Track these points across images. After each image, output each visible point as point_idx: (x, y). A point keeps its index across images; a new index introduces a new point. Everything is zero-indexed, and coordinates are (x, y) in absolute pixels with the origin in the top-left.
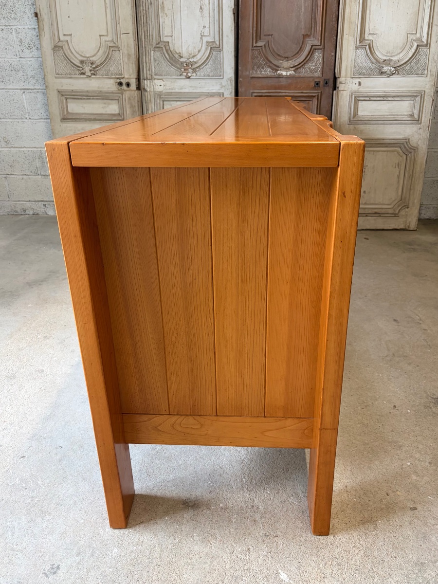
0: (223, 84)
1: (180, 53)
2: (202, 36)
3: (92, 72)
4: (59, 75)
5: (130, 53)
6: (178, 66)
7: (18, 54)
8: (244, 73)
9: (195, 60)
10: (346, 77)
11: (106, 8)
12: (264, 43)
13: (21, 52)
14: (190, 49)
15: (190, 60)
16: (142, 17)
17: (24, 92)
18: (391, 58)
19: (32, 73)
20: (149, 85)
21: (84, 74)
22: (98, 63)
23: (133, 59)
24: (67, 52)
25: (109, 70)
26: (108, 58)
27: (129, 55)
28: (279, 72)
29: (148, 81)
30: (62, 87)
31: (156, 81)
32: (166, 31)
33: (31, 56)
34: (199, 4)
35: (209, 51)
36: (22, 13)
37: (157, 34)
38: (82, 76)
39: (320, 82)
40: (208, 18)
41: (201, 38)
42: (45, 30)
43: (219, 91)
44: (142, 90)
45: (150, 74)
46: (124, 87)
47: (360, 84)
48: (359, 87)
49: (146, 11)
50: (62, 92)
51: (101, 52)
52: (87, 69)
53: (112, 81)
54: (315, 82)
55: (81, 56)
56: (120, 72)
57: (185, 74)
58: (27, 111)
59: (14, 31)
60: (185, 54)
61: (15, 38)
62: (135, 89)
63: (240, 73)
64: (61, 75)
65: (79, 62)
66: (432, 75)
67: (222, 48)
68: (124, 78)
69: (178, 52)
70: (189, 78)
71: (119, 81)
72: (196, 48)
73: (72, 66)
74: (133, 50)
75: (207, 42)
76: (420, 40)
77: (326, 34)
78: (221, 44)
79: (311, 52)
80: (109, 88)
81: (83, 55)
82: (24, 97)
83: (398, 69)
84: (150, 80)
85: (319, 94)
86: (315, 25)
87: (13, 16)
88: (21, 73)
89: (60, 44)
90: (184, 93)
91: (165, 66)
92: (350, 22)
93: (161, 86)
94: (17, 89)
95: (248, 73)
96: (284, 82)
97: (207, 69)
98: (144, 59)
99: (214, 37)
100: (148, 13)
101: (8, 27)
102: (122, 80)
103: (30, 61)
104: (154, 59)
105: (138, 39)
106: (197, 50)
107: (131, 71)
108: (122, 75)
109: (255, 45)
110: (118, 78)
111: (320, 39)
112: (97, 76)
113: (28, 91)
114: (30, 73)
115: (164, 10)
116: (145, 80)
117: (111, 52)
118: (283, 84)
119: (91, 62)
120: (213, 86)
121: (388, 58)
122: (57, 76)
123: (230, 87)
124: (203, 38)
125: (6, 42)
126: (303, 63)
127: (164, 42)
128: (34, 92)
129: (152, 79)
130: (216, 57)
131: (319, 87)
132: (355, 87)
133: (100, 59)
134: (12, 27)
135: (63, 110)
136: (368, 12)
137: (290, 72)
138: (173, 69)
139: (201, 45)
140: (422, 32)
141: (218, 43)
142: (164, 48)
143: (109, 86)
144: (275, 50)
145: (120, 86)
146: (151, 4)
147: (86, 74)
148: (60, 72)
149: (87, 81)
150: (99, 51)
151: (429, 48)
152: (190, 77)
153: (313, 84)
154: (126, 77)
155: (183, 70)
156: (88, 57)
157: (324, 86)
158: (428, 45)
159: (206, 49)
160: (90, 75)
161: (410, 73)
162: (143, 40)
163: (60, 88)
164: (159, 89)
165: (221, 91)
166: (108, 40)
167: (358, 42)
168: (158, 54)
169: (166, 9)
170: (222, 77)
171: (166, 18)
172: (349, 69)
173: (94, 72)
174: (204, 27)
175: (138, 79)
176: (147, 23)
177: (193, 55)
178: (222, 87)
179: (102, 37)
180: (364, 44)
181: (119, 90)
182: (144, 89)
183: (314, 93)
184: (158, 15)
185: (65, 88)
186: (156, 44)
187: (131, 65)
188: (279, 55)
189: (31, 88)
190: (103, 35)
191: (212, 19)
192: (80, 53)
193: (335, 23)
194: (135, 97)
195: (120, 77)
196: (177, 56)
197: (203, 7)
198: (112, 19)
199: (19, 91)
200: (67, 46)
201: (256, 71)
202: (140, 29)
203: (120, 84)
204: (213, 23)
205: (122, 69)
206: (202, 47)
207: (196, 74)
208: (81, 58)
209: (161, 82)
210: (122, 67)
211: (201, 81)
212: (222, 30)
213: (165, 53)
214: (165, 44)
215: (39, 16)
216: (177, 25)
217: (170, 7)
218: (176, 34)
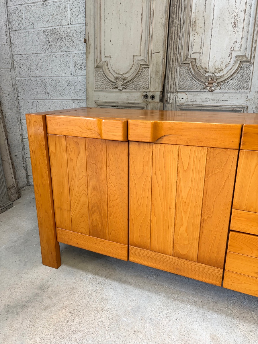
0: (249, 98)
1: (206, 68)
2: (232, 51)
3: (123, 87)
4: (97, 89)
5: (158, 70)
6: (203, 80)
7: (72, 74)
9: (221, 74)
11: (142, 30)
13: (75, 72)
14: (217, 64)
15: (216, 74)
16: (173, 37)
17: (74, 102)
19: (81, 88)
20: (171, 98)
21: (116, 88)
22: (129, 79)
23: (160, 75)
24: (106, 71)
25: (138, 84)
26: (138, 75)
27: (157, 72)
29: (171, 94)
30: (99, 98)
31: (179, 94)
32: (195, 48)
33: (81, 74)
34: (233, 20)
35: (237, 66)
36: (78, 41)
37: (186, 51)
38: (115, 90)
40: (241, 33)
41: (231, 53)
42: (91, 52)
43: (243, 105)
44: (165, 102)
45: (173, 88)
46: (149, 99)
49: (177, 30)
50: (98, 102)
51: (133, 70)
52: (120, 84)
53: (139, 94)
55: (117, 73)
56: (147, 86)
57: (208, 88)
59: (71, 56)
60: (211, 69)
61: (72, 61)
62: (159, 101)
64: (99, 89)
65: (114, 78)
67: (254, 61)
68: (150, 91)
69: (204, 67)
70: (212, 91)
71: (145, 94)
72: (224, 63)
73: (108, 82)
74: (161, 67)
75: (237, 57)
78: (252, 57)
80: (136, 100)
82: (74, 105)
84: (173, 93)
87: (71, 44)
88: (73, 88)
89: (101, 64)
90: (205, 105)
91: (189, 81)
93: (183, 98)
94: (70, 99)
97: (233, 83)
98: (170, 74)
99: (245, 52)
100: (179, 33)
101: (68, 53)
102: (147, 94)
103: (80, 79)
104: (180, 74)
105: (167, 57)
106: (224, 65)
107: (157, 85)
110: (144, 92)
112: (127, 90)
113: (77, 101)
114: (80, 88)
115: (195, 28)
116: (168, 93)
117: (141, 69)
119: (124, 78)
120: (236, 100)
122: (96, 90)
123: (257, 101)
124: (233, 53)
125: (66, 64)
127: (191, 58)
128: (81, 102)
129: (175, 92)
130: (245, 71)
133: (132, 76)
134: (70, 53)
138: (196, 84)
139: (229, 59)
141: (249, 57)
142: (190, 64)
143: (136, 98)
145: (146, 99)
146: (184, 24)
147: (119, 88)
148: (99, 86)
149: (119, 94)
150: (131, 68)
152: (214, 90)
154: (152, 90)
155: (207, 84)
156: (122, 74)
159: (235, 63)
160: (121, 89)
162: (172, 57)
163: (97, 100)
164: (180, 101)
165: (245, 105)
166: (140, 59)
168: (184, 70)
169: (197, 27)
170: (249, 91)
171: (196, 36)
173: (125, 86)
174: (236, 42)
175: (163, 93)
176: (177, 42)
177: (219, 69)
178: (247, 101)
179: (135, 57)
181: (144, 101)
182: (167, 101)
184: (189, 34)
185: (101, 99)
186: (184, 61)
187: (157, 80)
189: (79, 99)
190: (136, 56)
191: (245, 33)
192: (116, 71)
194: (158, 108)
195: (147, 90)
196: (202, 71)
197: (236, 22)
198: (146, 41)
199: (71, 101)
200: (106, 66)
202: (169, 48)
203: (146, 96)
204: (245, 37)
205: (149, 84)
206: (230, 61)
207: (221, 88)
208: (116, 75)
209: (183, 95)
210: (150, 82)
211: (224, 95)
212: (256, 43)
213: (191, 68)
214: (192, 60)
215: (87, 42)
216: (207, 42)
217: (202, 25)
218: (205, 50)
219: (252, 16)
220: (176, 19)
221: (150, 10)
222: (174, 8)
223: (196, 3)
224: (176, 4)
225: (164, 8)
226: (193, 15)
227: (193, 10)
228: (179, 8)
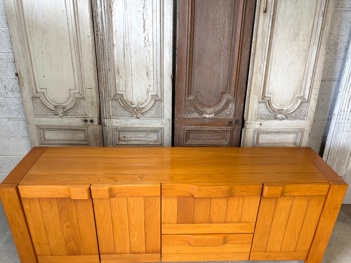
0: (164, 122)
1: (131, 102)
2: (148, 91)
5: (93, 101)
6: (131, 111)
7: (3, 95)
8: (179, 116)
9: (143, 106)
10: (251, 120)
11: (74, 71)
12: (193, 97)
13: (5, 94)
14: (139, 99)
15: (139, 106)
16: (102, 79)
17: (9, 120)
18: (283, 109)
20: (108, 122)
21: (58, 115)
22: (68, 107)
23: (96, 105)
24: (44, 101)
25: (77, 112)
26: (76, 105)
27: (92, 103)
28: (203, 115)
29: (107, 120)
30: (40, 123)
31: (113, 120)
32: (121, 89)
33: (14, 96)
34: (146, 71)
35: (153, 102)
36: (5, 68)
37: (114, 90)
38: (56, 116)
39: (232, 121)
40: (153, 80)
41: (148, 93)
42: (24, 85)
43: (160, 127)
44: (103, 124)
45: (108, 115)
46: (89, 123)
47: (261, 124)
48: (260, 126)
49: (105, 74)
50: (40, 127)
51: (70, 100)
52: (60, 112)
54: (229, 121)
56: (85, 113)
57: (136, 116)
58: (11, 132)
60: (135, 101)
62: (97, 124)
63: (176, 115)
64: (39, 115)
65: (53, 107)
66: (310, 119)
67: (163, 100)
68: (89, 117)
70: (139, 118)
71: (84, 119)
72: (144, 99)
73: (48, 110)
74: (95, 100)
75: (152, 95)
76: (302, 97)
77: (238, 92)
78: (162, 97)
79: (227, 104)
80: (77, 123)
81: (56, 102)
82: (9, 123)
83: (287, 116)
85: (232, 129)
86: (230, 86)
88: (6, 108)
89: (38, 95)
90: (135, 127)
91: (120, 110)
92: (256, 86)
93: (117, 122)
94: (3, 118)
95: (181, 115)
96: (207, 122)
97: (152, 113)
98: (104, 105)
99: (157, 93)
100: (106, 76)
102: (87, 119)
103: (13, 100)
104: (112, 106)
105: (99, 92)
107: (94, 112)
108: (87, 115)
109: (187, 99)
110: (84, 118)
111: (233, 95)
112: (68, 116)
113: (12, 119)
114: (13, 108)
115: (119, 74)
116: (104, 119)
117: (78, 101)
118: (206, 122)
119: (63, 107)
120: (156, 124)
121: (280, 108)
122: (36, 116)
123: (169, 124)
124: (149, 93)
126: (221, 110)
127: (119, 94)
128: (17, 120)
129: (110, 118)
130: (159, 106)
131: (232, 124)
132: (258, 126)
133: (70, 105)
135: (41, 139)
136: (268, 79)
137: (212, 116)
138: (126, 113)
139: (147, 97)
140: (304, 93)
141: (160, 97)
142: (119, 99)
143: (77, 122)
144: (201, 101)
145: (86, 122)
146: (109, 70)
148: (38, 113)
149: (60, 119)
150: (68, 99)
151: (309, 103)
152: (139, 117)
153: (227, 123)
154: (90, 116)
155: (134, 113)
156: (60, 104)
157: (235, 124)
158: (308, 101)
159: (151, 100)
160: (62, 116)
161: (295, 118)
162: (103, 93)
163: (38, 123)
164: (115, 125)
165: (162, 127)
166: (75, 92)
167: (261, 99)
168: (115, 103)
169: (121, 73)
170: (163, 118)
171: (120, 79)
172: (254, 116)
173: (65, 114)
174: (150, 86)
175: (100, 118)
176: (106, 82)
177: (141, 103)
178: (162, 124)
180: (265, 100)
181: (85, 125)
182: (104, 124)
183: (229, 128)
184: (115, 78)
185: (42, 124)
186: (114, 96)
187: (94, 109)
188: (204, 105)
189: (14, 117)
190: (72, 89)
191: (155, 80)
192: (54, 101)
193: (244, 86)
194: (97, 129)
196: (129, 104)
197: (148, 73)
199: (5, 119)
200: (43, 97)
201: (188, 114)
202: (100, 86)
204: (156, 83)
205: (87, 112)
206: (148, 98)
207: (144, 116)
208: (54, 104)
209: (118, 121)
210: (87, 110)
211: (147, 120)
212: (163, 89)
213: (120, 102)
214: (120, 96)
215: (19, 75)
216: (130, 84)
217: (124, 72)
218: (128, 89)
219: (158, 70)
220: (103, 65)
221: (79, 57)
222: (100, 57)
223: (117, 56)
224: (101, 54)
225: (91, 56)
226: (116, 64)
227: (116, 60)
228: (104, 58)
